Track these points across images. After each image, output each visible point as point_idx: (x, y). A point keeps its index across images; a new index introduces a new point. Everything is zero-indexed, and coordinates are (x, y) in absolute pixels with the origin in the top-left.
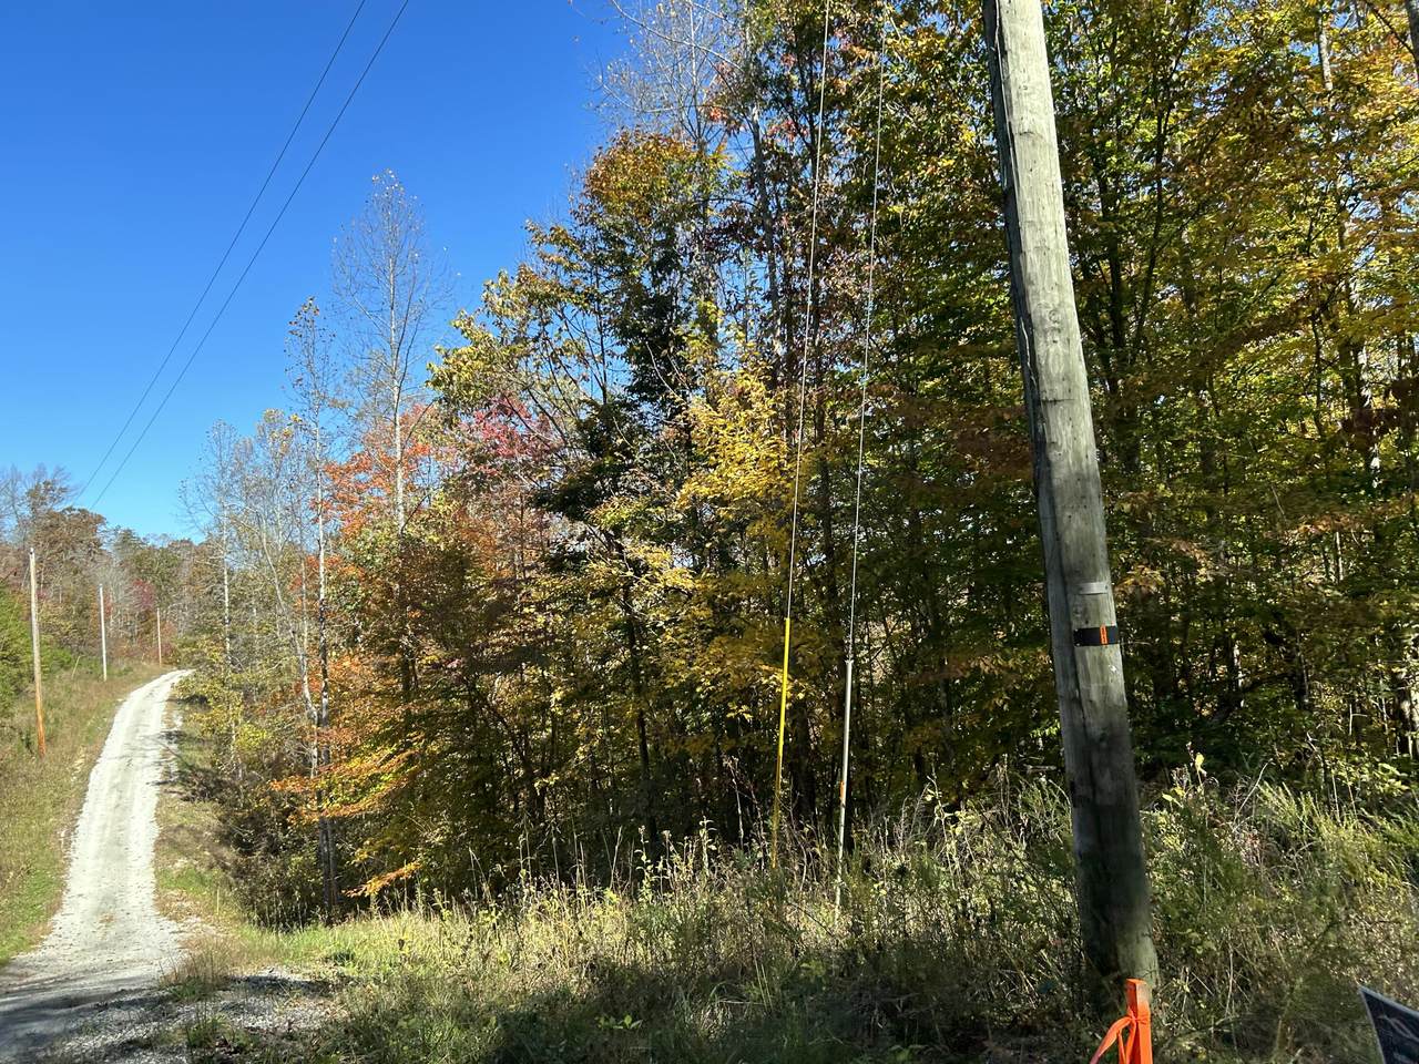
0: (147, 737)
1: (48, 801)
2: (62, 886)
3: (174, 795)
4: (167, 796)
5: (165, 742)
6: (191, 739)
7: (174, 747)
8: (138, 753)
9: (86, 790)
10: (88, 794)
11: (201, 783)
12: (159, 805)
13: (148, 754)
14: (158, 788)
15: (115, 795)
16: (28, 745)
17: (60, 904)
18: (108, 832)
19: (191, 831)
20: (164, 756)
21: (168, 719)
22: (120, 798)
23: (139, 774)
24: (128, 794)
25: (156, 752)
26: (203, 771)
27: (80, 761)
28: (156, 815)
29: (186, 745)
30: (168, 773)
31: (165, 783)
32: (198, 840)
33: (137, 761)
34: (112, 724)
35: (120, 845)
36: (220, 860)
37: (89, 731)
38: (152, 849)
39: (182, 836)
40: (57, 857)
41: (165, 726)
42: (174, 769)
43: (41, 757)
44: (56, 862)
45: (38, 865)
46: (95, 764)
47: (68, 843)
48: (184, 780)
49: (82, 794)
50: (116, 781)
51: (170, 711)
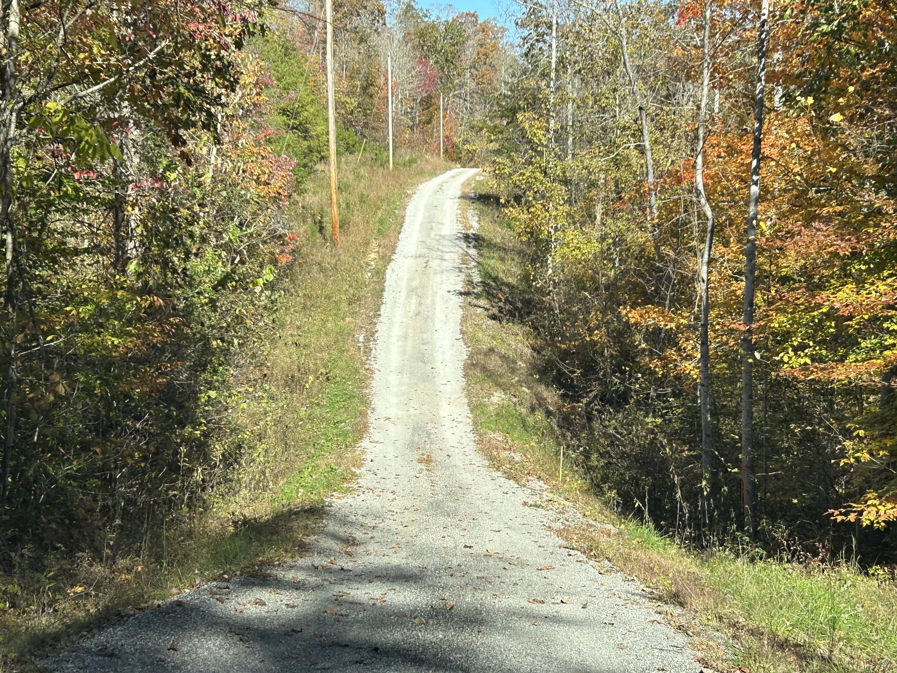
0: (443, 237)
1: (344, 297)
2: (365, 401)
3: (479, 310)
4: (472, 310)
5: (464, 245)
6: (490, 245)
7: (473, 252)
8: (435, 254)
9: (383, 290)
10: (385, 294)
11: (507, 300)
12: (464, 319)
13: (447, 256)
14: (461, 299)
15: (414, 301)
16: (321, 229)
17: (366, 426)
18: (410, 342)
19: (504, 358)
20: (464, 262)
21: (463, 219)
22: (420, 304)
23: (438, 278)
24: (429, 301)
25: (456, 256)
26: (508, 285)
27: (373, 256)
28: (462, 333)
29: (485, 251)
30: (470, 282)
31: (467, 294)
32: (513, 371)
33: (435, 263)
34: (403, 217)
35: (425, 363)
36: (541, 402)
37: (381, 222)
38: (460, 373)
39: (494, 362)
40: (358, 365)
41: (460, 226)
42: (477, 279)
43: (334, 244)
44: (357, 371)
45: (337, 371)
46: (390, 260)
47: (368, 351)
48: (489, 294)
49: (379, 293)
50: (415, 283)
51: (464, 211)
